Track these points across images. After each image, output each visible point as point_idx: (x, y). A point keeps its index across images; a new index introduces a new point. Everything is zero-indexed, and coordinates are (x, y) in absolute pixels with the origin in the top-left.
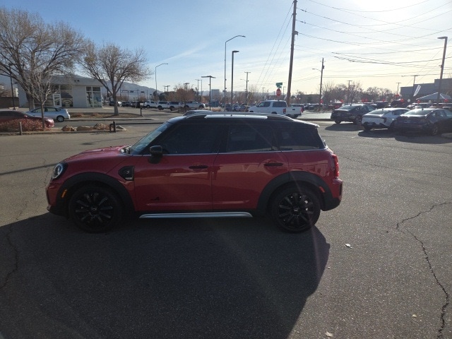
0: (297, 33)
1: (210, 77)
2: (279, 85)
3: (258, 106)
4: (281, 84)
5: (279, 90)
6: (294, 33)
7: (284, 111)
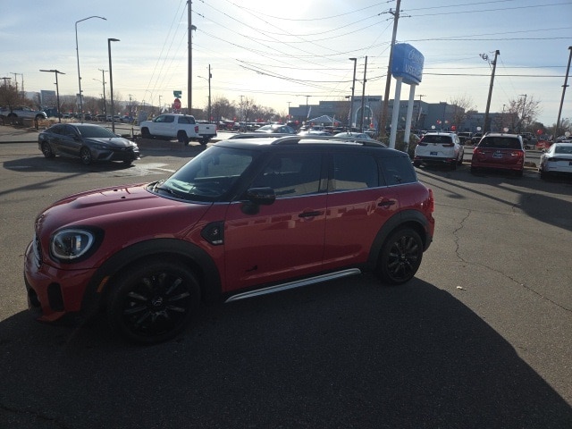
0: (195, 28)
1: (57, 72)
2: (177, 94)
3: (155, 121)
4: (180, 93)
5: (177, 101)
6: (191, 28)
7: (197, 129)
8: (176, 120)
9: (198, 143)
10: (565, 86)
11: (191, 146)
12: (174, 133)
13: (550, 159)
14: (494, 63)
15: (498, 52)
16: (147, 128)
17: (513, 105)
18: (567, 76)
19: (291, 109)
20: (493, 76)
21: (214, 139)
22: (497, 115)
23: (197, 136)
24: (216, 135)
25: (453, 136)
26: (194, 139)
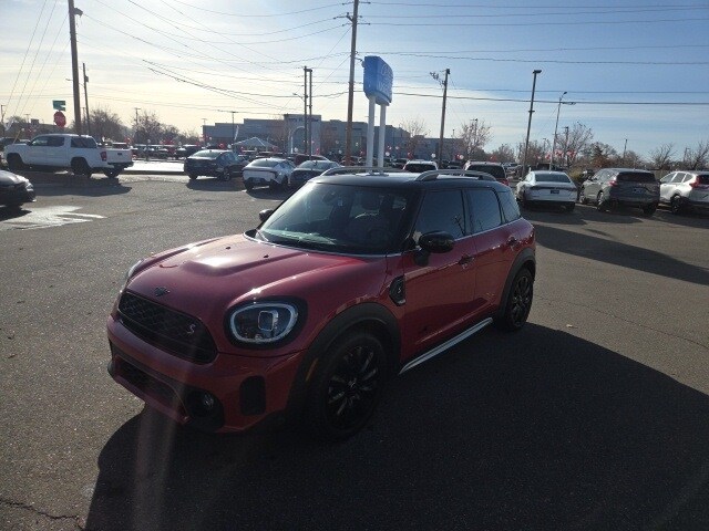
0: (79, 12)
3: (31, 145)
4: (62, 103)
5: (60, 115)
6: (74, 11)
7: (104, 156)
8: (67, 143)
9: (103, 176)
10: (531, 112)
11: (94, 179)
12: (68, 162)
13: (533, 188)
14: (445, 84)
15: (448, 72)
16: (17, 155)
17: (466, 129)
18: (532, 101)
19: (205, 128)
20: (445, 97)
21: (129, 169)
22: (452, 141)
23: (105, 165)
24: (131, 164)
25: (435, 164)
26: (98, 170)
